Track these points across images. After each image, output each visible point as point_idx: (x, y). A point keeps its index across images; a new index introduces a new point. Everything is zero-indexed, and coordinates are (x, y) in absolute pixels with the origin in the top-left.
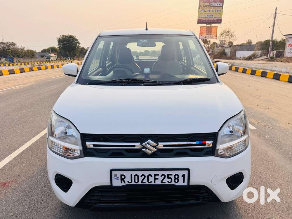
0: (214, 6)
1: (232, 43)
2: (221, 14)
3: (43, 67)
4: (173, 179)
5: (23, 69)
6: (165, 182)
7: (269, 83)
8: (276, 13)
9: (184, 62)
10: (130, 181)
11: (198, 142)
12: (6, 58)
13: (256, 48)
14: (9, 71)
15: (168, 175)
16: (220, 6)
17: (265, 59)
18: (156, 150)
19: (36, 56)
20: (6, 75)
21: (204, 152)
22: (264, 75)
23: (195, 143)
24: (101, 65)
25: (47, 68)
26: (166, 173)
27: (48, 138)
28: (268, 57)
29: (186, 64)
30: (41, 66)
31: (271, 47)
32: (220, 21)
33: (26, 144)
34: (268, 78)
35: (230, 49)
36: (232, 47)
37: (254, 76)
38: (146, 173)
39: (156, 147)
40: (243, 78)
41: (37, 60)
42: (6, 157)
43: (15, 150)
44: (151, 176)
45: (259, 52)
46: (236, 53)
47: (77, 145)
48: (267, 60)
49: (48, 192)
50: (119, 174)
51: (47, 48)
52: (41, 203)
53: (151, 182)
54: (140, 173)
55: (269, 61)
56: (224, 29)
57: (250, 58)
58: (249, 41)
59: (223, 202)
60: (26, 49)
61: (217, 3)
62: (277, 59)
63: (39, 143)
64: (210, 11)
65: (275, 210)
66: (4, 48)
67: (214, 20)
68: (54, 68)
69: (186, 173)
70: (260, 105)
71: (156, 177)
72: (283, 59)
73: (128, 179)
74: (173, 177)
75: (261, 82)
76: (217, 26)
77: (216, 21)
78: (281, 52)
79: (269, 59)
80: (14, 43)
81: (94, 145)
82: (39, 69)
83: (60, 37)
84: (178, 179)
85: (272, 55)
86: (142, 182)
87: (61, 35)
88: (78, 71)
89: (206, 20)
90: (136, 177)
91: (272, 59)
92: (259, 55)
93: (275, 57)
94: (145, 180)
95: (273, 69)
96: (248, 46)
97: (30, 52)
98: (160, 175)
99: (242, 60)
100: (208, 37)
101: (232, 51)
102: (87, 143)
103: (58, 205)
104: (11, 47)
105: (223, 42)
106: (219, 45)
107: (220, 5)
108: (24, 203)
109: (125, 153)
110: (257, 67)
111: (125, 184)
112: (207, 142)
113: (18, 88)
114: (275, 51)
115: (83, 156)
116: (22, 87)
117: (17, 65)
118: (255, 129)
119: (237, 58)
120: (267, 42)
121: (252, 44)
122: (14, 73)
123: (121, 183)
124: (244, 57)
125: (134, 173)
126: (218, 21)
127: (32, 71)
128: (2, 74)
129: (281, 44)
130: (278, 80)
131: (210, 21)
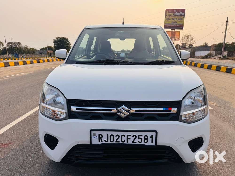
0: (177, 16)
1: (192, 45)
2: (183, 22)
3: (41, 61)
4: (143, 139)
5: (26, 61)
6: (136, 142)
7: (223, 75)
8: (227, 21)
9: (153, 53)
10: (106, 140)
11: (165, 109)
12: (13, 54)
13: (211, 49)
14: (15, 63)
15: (139, 136)
16: (182, 16)
17: (219, 58)
18: (129, 114)
19: (36, 53)
20: (12, 66)
21: (170, 117)
22: (218, 69)
23: (162, 109)
24: (86, 54)
25: (44, 62)
26: (137, 134)
27: (40, 104)
28: (221, 56)
29: (154, 55)
30: (40, 60)
31: (223, 48)
32: (182, 27)
33: (24, 116)
34: (221, 71)
35: (190, 49)
36: (191, 48)
37: (210, 70)
38: (120, 134)
39: (129, 111)
40: (201, 71)
41: (37, 56)
42: (7, 125)
43: (15, 120)
44: (124, 136)
45: (214, 52)
46: (195, 53)
47: (64, 109)
48: (221, 58)
49: (39, 152)
50: (97, 133)
51: (45, 47)
52: (33, 161)
53: (124, 141)
54: (115, 134)
55: (222, 59)
56: (185, 34)
57: (206, 57)
58: (205, 44)
59: (185, 163)
60: (29, 47)
61: (180, 13)
62: (229, 58)
63: (34, 115)
64: (174, 19)
65: (230, 172)
66: (12, 46)
67: (177, 26)
68: (49, 62)
69: (154, 134)
70: (216, 91)
71: (129, 137)
72: (233, 58)
73: (105, 138)
74: (142, 138)
75: (216, 75)
76: (180, 31)
77: (179, 27)
78: (232, 53)
79: (222, 57)
80: (20, 43)
81: (77, 109)
82: (38, 62)
83: (55, 38)
84: (147, 139)
85: (224, 55)
86: (116, 141)
87: (56, 37)
88: (67, 55)
89: (171, 26)
90: (112, 137)
91: (224, 58)
92: (214, 55)
93: (227, 56)
94: (119, 140)
95: (226, 65)
96: (205, 47)
97: (32, 50)
98: (132, 136)
99: (200, 58)
100: (172, 39)
101: (192, 51)
102: (72, 107)
103: (46, 163)
104: (17, 46)
105: (185, 44)
106: (181, 47)
107: (182, 14)
108: (18, 160)
109: (103, 116)
110: (213, 64)
111: (102, 143)
112: (172, 109)
113: (20, 75)
114: (227, 52)
115: (68, 118)
116: (24, 74)
117: (21, 59)
118: (212, 109)
119: (196, 57)
120: (220, 45)
121: (209, 46)
122: (19, 65)
123: (99, 141)
124: (202, 56)
125: (110, 133)
126: (181, 27)
127: (32, 63)
128: (9, 65)
129: (232, 46)
130: (230, 73)
131: (174, 27)
